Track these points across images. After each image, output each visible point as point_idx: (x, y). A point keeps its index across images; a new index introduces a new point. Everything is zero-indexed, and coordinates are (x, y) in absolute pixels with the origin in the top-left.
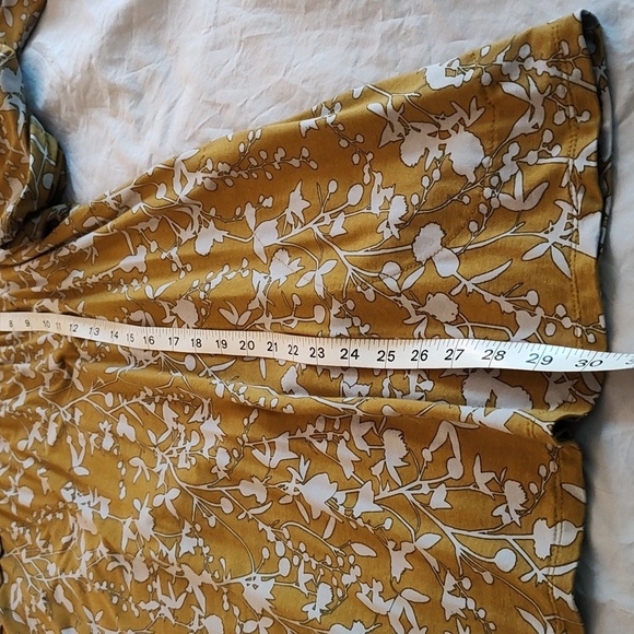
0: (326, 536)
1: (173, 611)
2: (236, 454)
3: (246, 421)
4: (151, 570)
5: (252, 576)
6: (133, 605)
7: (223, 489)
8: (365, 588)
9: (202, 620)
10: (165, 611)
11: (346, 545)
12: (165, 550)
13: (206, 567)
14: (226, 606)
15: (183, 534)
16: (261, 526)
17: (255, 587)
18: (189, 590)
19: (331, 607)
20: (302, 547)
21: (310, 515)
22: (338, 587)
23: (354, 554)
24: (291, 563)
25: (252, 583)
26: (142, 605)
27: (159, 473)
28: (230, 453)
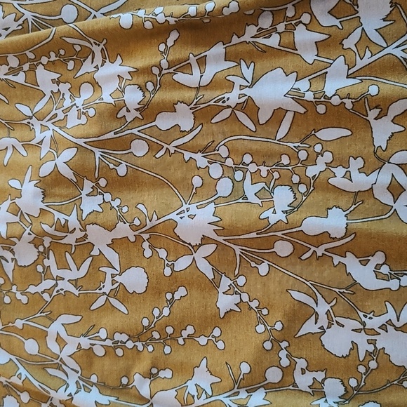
0: (280, 135)
1: (75, 282)
2: (150, 86)
3: (162, 47)
4: (41, 249)
5: (184, 208)
6: (18, 294)
7: (135, 131)
8: (340, 171)
9: (117, 278)
10: (65, 286)
11: (308, 137)
12: (62, 217)
13: (121, 218)
14: (148, 253)
15: (83, 195)
16: (187, 155)
17: (192, 217)
18: (95, 252)
19: (296, 204)
20: (247, 159)
21: (256, 122)
22: (299, 183)
23: (321, 142)
24: (233, 180)
25: (186, 214)
26: (32, 289)
27: (41, 143)
28: (142, 88)
